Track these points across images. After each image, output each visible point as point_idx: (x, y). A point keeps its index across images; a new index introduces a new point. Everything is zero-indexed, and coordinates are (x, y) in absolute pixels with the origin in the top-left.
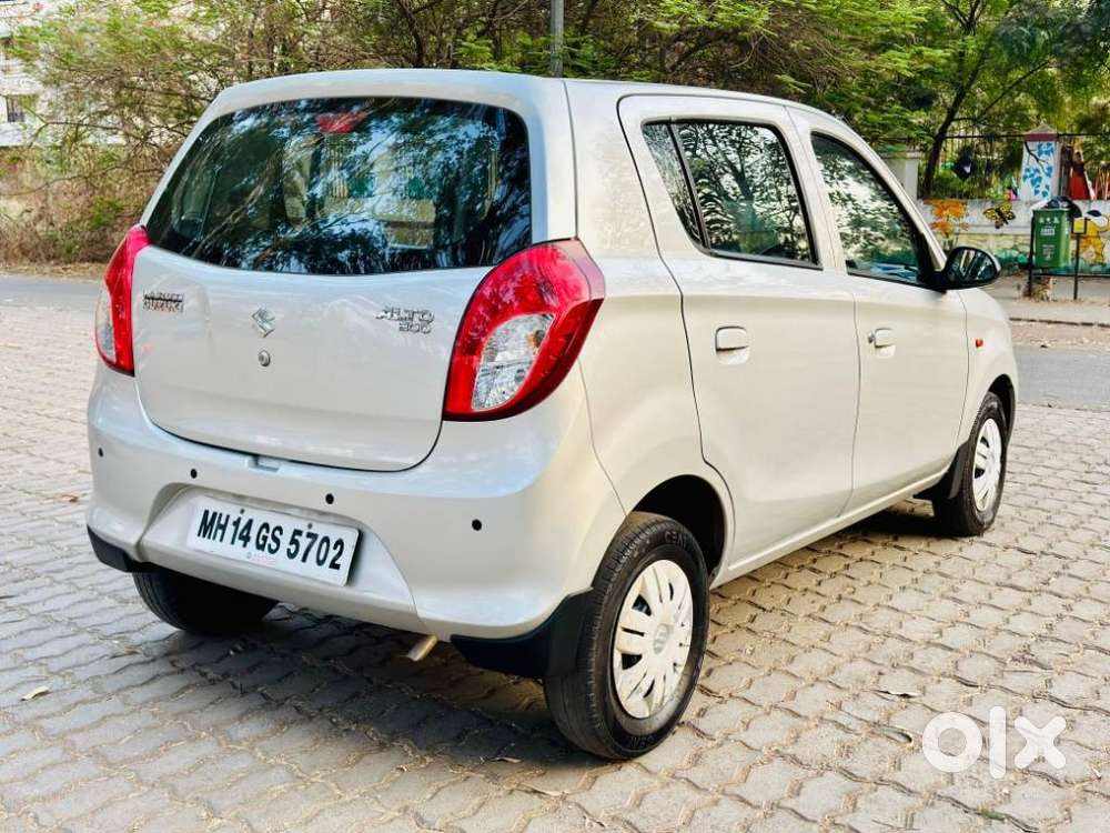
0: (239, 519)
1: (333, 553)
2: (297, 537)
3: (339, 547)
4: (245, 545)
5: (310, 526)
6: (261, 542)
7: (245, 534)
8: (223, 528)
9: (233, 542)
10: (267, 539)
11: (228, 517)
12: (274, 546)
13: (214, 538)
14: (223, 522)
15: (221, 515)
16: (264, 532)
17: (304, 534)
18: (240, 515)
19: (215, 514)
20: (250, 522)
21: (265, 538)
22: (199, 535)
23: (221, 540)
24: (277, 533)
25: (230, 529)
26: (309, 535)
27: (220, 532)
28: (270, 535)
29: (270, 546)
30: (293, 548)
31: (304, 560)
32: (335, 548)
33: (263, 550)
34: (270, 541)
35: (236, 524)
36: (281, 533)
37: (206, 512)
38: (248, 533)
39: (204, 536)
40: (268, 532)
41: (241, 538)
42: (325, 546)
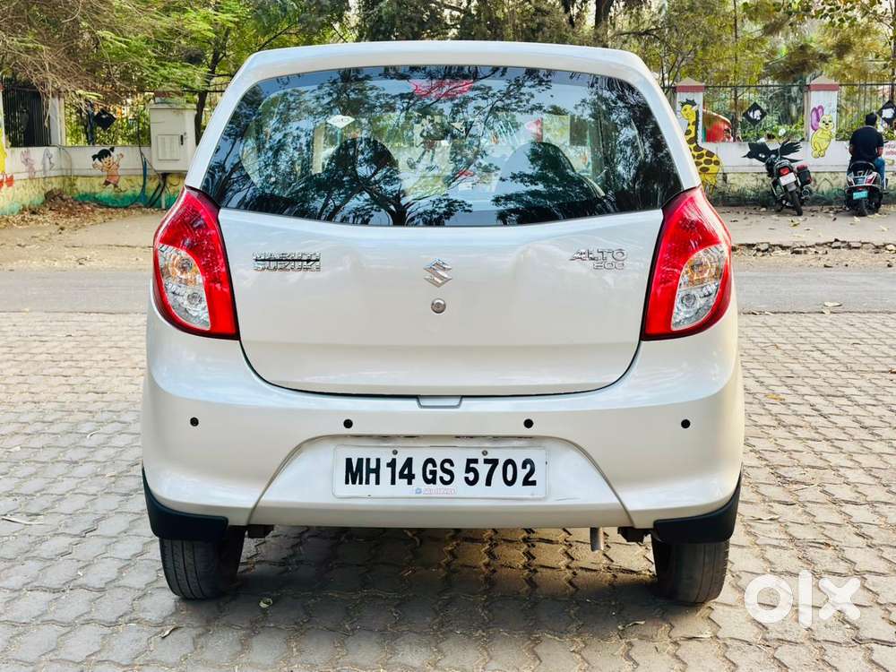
0: (394, 460)
1: (522, 474)
2: (472, 465)
3: (528, 466)
4: (410, 483)
5: (485, 453)
6: (430, 477)
7: (406, 472)
8: (377, 471)
9: (393, 482)
10: (437, 473)
11: (378, 461)
12: (447, 478)
13: (367, 482)
14: (373, 465)
15: (368, 460)
16: (430, 467)
17: (481, 461)
18: (394, 457)
19: (360, 461)
20: (409, 462)
21: (433, 473)
22: (347, 482)
23: (378, 482)
24: (447, 466)
25: (385, 473)
26: (486, 461)
27: (373, 476)
28: (438, 469)
29: (441, 478)
30: (471, 476)
31: (488, 483)
32: (524, 466)
33: (435, 483)
34: (440, 473)
35: (392, 464)
36: (452, 464)
37: (349, 461)
38: (410, 470)
39: (354, 482)
40: (435, 465)
41: (402, 476)
42: (510, 468)
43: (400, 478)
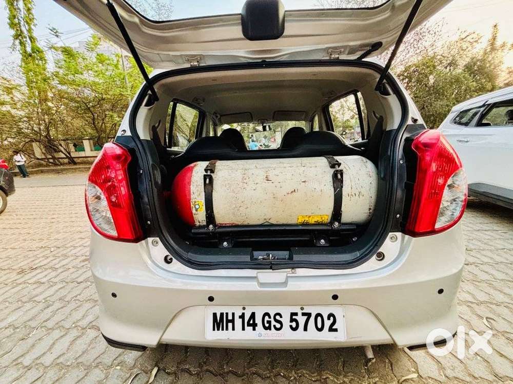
0: (243, 314)
1: (328, 323)
2: (294, 317)
3: (332, 318)
4: (254, 329)
5: (302, 309)
6: (267, 325)
7: (251, 322)
8: (233, 321)
9: (243, 329)
10: (271, 322)
11: (233, 314)
12: (278, 326)
13: (227, 329)
14: (230, 318)
15: (227, 314)
16: (267, 318)
17: (300, 314)
18: (244, 311)
19: (222, 314)
20: (253, 316)
21: (269, 322)
22: (214, 330)
23: (233, 329)
24: (278, 317)
25: (238, 322)
26: (304, 314)
27: (230, 325)
28: (272, 320)
29: (274, 326)
30: (294, 325)
31: (305, 329)
32: (329, 319)
33: (270, 329)
34: (273, 323)
35: (242, 317)
36: (281, 317)
37: (215, 315)
38: (254, 321)
39: (218, 330)
40: (270, 317)
41: (249, 325)
42: (319, 319)
43: (248, 326)
